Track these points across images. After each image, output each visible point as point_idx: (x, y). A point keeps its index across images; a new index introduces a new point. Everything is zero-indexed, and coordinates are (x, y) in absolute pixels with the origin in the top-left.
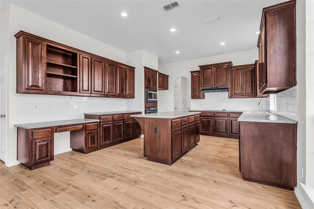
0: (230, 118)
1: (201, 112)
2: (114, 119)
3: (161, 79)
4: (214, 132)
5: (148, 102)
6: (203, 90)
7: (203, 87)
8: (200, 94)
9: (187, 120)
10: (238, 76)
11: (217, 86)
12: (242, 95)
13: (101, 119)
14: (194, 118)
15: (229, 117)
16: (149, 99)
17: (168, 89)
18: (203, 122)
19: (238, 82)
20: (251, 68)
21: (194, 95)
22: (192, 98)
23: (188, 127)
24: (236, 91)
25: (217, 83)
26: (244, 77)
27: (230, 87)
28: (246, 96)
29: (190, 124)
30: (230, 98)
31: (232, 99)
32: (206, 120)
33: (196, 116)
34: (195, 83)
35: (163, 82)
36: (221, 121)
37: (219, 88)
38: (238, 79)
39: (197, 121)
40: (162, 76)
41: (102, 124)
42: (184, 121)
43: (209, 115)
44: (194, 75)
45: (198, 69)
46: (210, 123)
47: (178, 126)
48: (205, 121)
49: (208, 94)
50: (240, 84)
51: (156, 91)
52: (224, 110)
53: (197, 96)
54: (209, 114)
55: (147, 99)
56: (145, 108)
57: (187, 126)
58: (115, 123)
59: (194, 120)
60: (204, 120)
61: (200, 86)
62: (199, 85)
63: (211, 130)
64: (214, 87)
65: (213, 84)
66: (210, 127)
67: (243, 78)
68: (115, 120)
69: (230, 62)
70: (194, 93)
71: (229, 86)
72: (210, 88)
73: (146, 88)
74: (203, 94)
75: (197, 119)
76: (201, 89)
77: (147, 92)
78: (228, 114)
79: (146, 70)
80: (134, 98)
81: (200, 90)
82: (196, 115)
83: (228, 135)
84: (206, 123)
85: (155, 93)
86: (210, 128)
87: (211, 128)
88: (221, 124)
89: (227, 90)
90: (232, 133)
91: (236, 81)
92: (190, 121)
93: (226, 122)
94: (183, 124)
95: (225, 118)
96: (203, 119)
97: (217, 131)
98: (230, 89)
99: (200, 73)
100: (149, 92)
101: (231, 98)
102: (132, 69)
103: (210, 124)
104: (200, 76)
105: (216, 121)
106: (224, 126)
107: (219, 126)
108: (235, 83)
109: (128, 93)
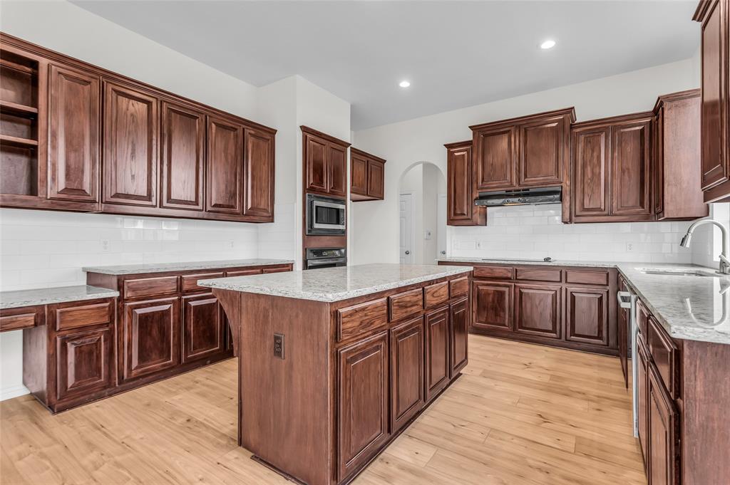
0: (568, 285)
1: (471, 268)
2: (186, 287)
3: (361, 169)
4: (514, 329)
5: (313, 232)
6: (481, 198)
7: (482, 189)
8: (474, 211)
9: (415, 299)
10: (595, 154)
11: (526, 185)
12: (606, 213)
13: (126, 287)
14: (446, 289)
15: (566, 282)
16: (316, 226)
17: (383, 199)
18: (480, 297)
19: (593, 172)
20: (640, 124)
21: (455, 214)
22: (451, 221)
23: (421, 325)
24: (586, 201)
25: (526, 177)
26: (616, 154)
27: (568, 189)
28: (621, 215)
29: (430, 313)
30: (567, 223)
31: (573, 225)
32: (492, 289)
33: (456, 283)
34: (458, 180)
35: (368, 178)
36: (540, 294)
37: (531, 190)
38: (595, 160)
39: (458, 297)
40: (365, 159)
41: (130, 306)
42: (403, 306)
43: (501, 275)
44: (456, 154)
45: (468, 136)
46: (504, 298)
47: (373, 327)
48: (487, 294)
49: (497, 212)
50: (599, 179)
51: (344, 202)
52: (547, 260)
53: (465, 217)
54: (499, 272)
55: (311, 225)
56: (305, 250)
57: (418, 323)
58: (187, 300)
59: (445, 297)
60: (485, 288)
61: (475, 186)
62: (471, 183)
63: (507, 321)
64: (517, 187)
65: (512, 179)
66: (504, 310)
67: (612, 158)
68: (187, 291)
69: (570, 110)
70: (455, 209)
71: (566, 184)
72: (504, 192)
73: (308, 190)
74: (482, 210)
75: (458, 292)
76: (476, 195)
77: (311, 203)
78: (561, 272)
79: (309, 136)
80: (273, 221)
81: (474, 197)
82: (455, 276)
83: (560, 338)
84: (490, 299)
85: (341, 207)
86: (502, 314)
87: (507, 316)
88: (537, 303)
89: (557, 196)
90: (573, 333)
91: (589, 169)
92: (431, 300)
93: (554, 297)
94: (395, 317)
95: (551, 286)
96: (481, 288)
97: (524, 325)
98: (568, 193)
99: (475, 149)
100: (317, 203)
101: (571, 221)
102: (266, 135)
103: (504, 303)
104: (475, 156)
105: (520, 292)
106: (549, 312)
107: (532, 308)
108: (584, 174)
109: (249, 206)
